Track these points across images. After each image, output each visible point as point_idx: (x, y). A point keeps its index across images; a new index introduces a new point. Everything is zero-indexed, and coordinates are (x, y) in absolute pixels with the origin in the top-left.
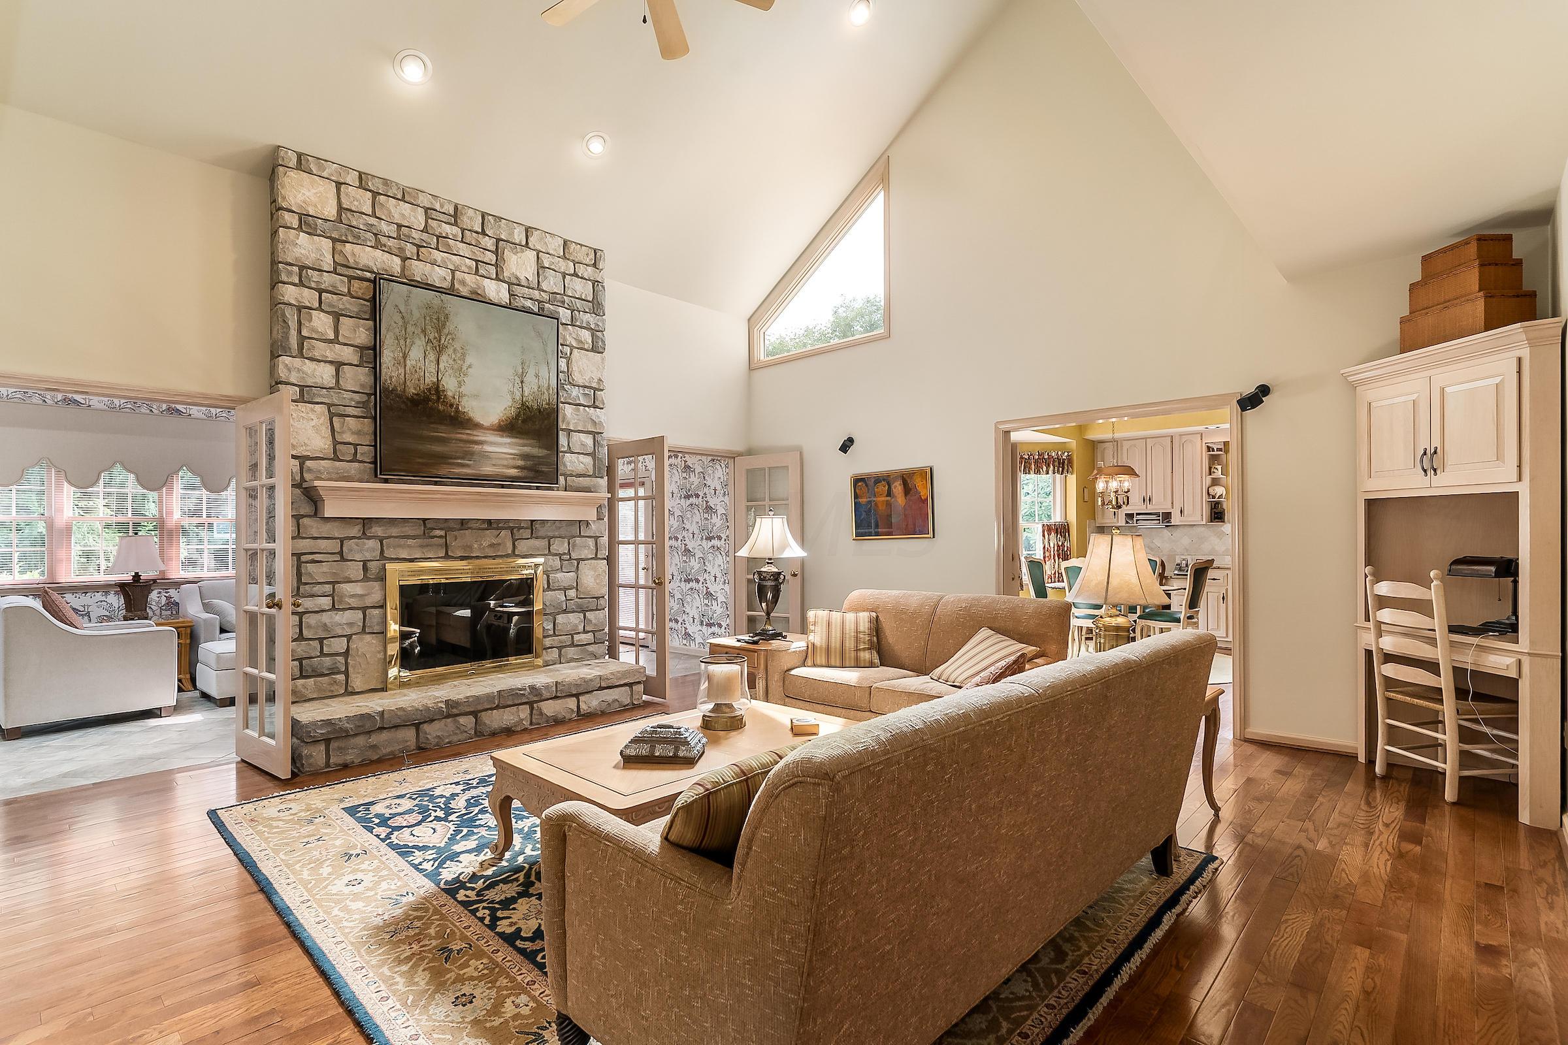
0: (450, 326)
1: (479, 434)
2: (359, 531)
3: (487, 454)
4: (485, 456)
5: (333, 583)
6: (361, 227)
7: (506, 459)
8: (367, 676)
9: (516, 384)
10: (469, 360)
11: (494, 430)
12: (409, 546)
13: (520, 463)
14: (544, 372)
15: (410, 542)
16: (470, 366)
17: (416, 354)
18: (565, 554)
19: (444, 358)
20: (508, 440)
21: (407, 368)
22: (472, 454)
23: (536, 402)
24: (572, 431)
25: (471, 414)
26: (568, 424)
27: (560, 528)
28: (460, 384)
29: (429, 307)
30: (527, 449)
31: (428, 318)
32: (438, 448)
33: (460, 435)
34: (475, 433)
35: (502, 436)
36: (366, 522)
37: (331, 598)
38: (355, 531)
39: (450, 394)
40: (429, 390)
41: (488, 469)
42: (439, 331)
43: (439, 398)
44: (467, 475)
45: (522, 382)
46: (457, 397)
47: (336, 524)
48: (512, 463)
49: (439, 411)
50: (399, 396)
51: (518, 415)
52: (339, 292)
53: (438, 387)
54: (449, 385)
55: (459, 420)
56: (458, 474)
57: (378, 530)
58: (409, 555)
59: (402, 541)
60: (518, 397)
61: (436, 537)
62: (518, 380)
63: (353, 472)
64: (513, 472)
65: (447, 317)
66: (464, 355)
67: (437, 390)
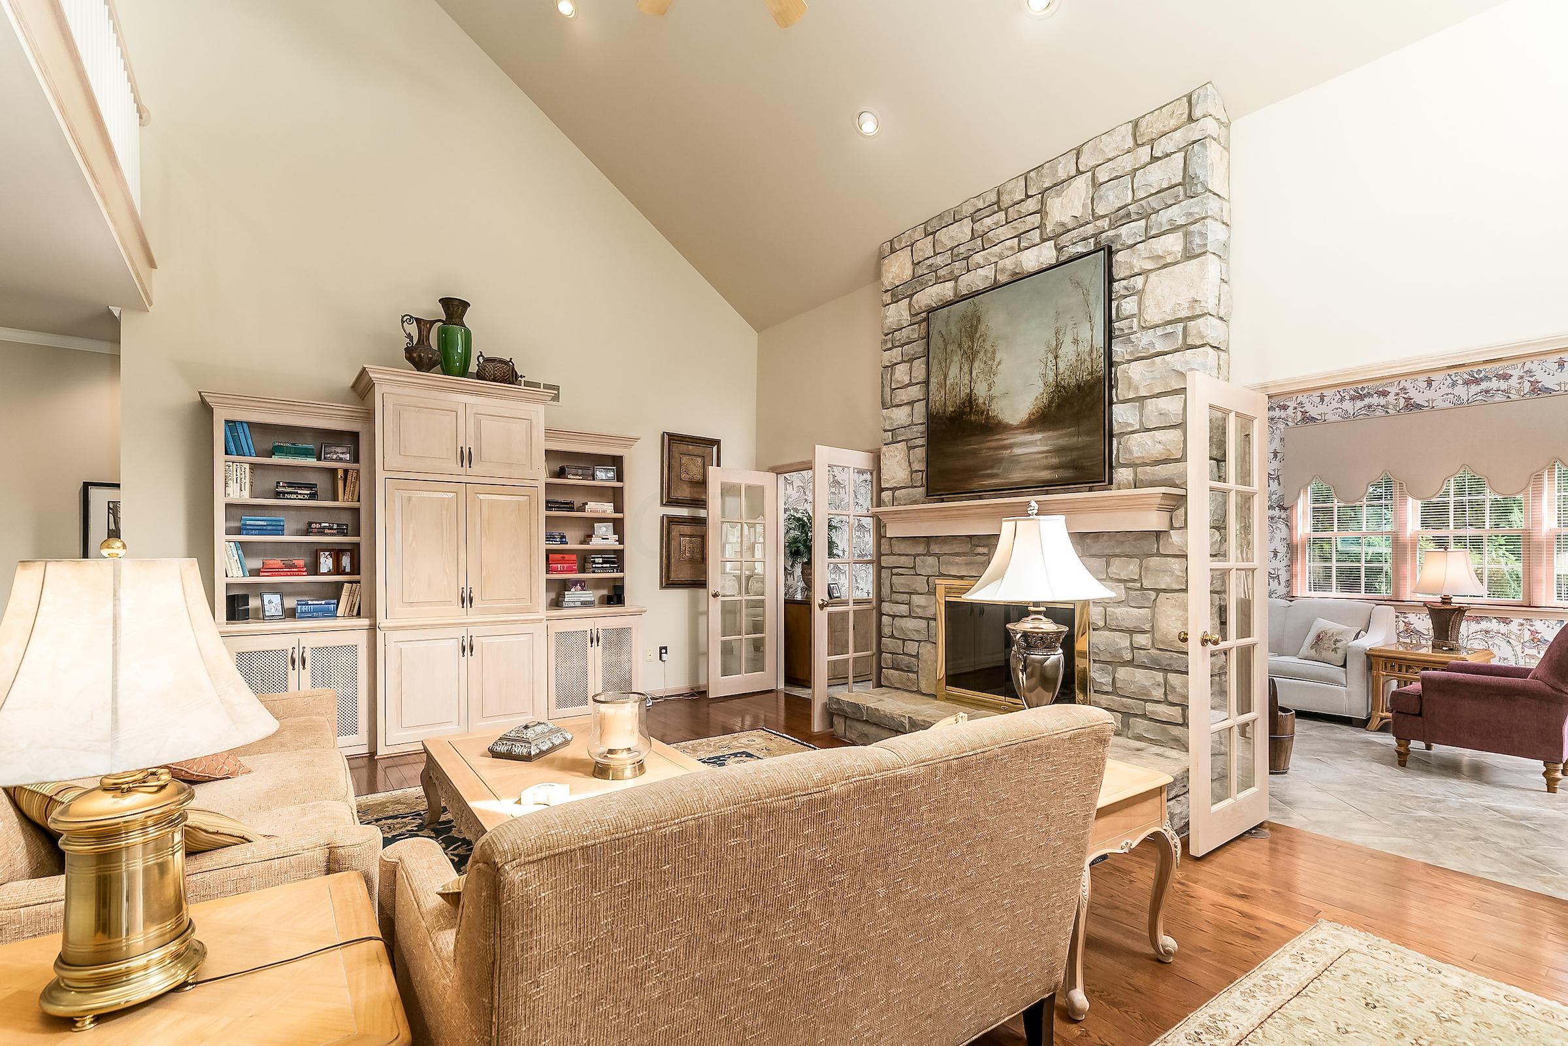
0: (982, 328)
1: (1009, 436)
2: (925, 548)
3: (1014, 458)
4: (1015, 461)
5: (910, 594)
6: (925, 272)
7: (1038, 459)
8: (929, 680)
9: (1049, 363)
10: (998, 356)
11: (1023, 428)
12: (957, 564)
13: (1054, 461)
14: (1085, 333)
15: (957, 559)
16: (999, 363)
17: (953, 371)
18: (1134, 581)
19: (976, 364)
20: (1039, 436)
21: (947, 389)
22: (1000, 461)
23: (1073, 377)
24: (1146, 397)
25: (1000, 417)
26: (1137, 389)
27: (1122, 542)
28: (990, 387)
29: (964, 317)
30: (1063, 442)
31: (963, 330)
32: (970, 462)
33: (990, 443)
34: (1004, 436)
35: (1032, 433)
36: (928, 540)
37: (907, 606)
38: (921, 549)
39: (981, 401)
40: (963, 403)
41: (1017, 476)
42: (972, 339)
43: (971, 408)
44: (997, 486)
45: (1056, 357)
46: (987, 402)
47: (908, 542)
48: (1045, 462)
49: (971, 422)
50: (941, 418)
51: (1051, 402)
52: (912, 340)
53: (971, 397)
54: (981, 391)
55: (991, 427)
56: (989, 486)
57: (935, 549)
58: (959, 572)
59: (952, 558)
60: (1051, 378)
61: (979, 554)
62: (1051, 357)
63: (918, 496)
64: (1046, 475)
65: (979, 320)
66: (994, 352)
67: (970, 400)
